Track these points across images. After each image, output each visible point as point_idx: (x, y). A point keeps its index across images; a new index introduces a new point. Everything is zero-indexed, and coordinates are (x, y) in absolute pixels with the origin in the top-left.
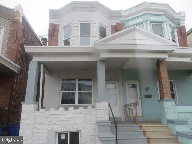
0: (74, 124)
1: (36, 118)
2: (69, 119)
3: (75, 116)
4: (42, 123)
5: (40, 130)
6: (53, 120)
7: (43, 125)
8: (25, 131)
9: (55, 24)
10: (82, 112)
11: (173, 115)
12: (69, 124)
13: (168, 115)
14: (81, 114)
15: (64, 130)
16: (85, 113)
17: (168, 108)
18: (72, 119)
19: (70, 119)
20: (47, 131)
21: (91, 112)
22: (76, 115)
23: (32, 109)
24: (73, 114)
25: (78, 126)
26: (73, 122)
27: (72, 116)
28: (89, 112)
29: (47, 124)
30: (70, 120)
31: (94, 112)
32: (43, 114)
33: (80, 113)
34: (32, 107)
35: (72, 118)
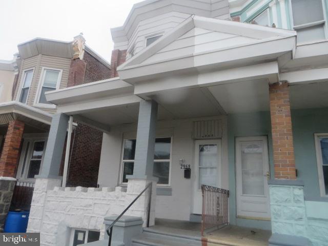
0: (92, 217)
1: (49, 201)
2: (85, 207)
3: (95, 204)
4: (54, 210)
5: (50, 221)
6: (67, 207)
7: (55, 212)
8: (34, 219)
9: (121, 50)
10: (105, 197)
11: (291, 224)
12: (85, 216)
13: (276, 222)
14: (103, 200)
15: (78, 225)
16: (110, 200)
17: (279, 204)
18: (90, 208)
19: (87, 208)
20: (57, 224)
21: (117, 198)
22: (96, 202)
23: (44, 187)
24: (92, 199)
25: (97, 222)
26: (90, 213)
27: (91, 202)
28: (115, 199)
29: (59, 212)
30: (87, 210)
31: (123, 199)
32: (56, 195)
33: (102, 198)
34: (45, 184)
35: (91, 205)
